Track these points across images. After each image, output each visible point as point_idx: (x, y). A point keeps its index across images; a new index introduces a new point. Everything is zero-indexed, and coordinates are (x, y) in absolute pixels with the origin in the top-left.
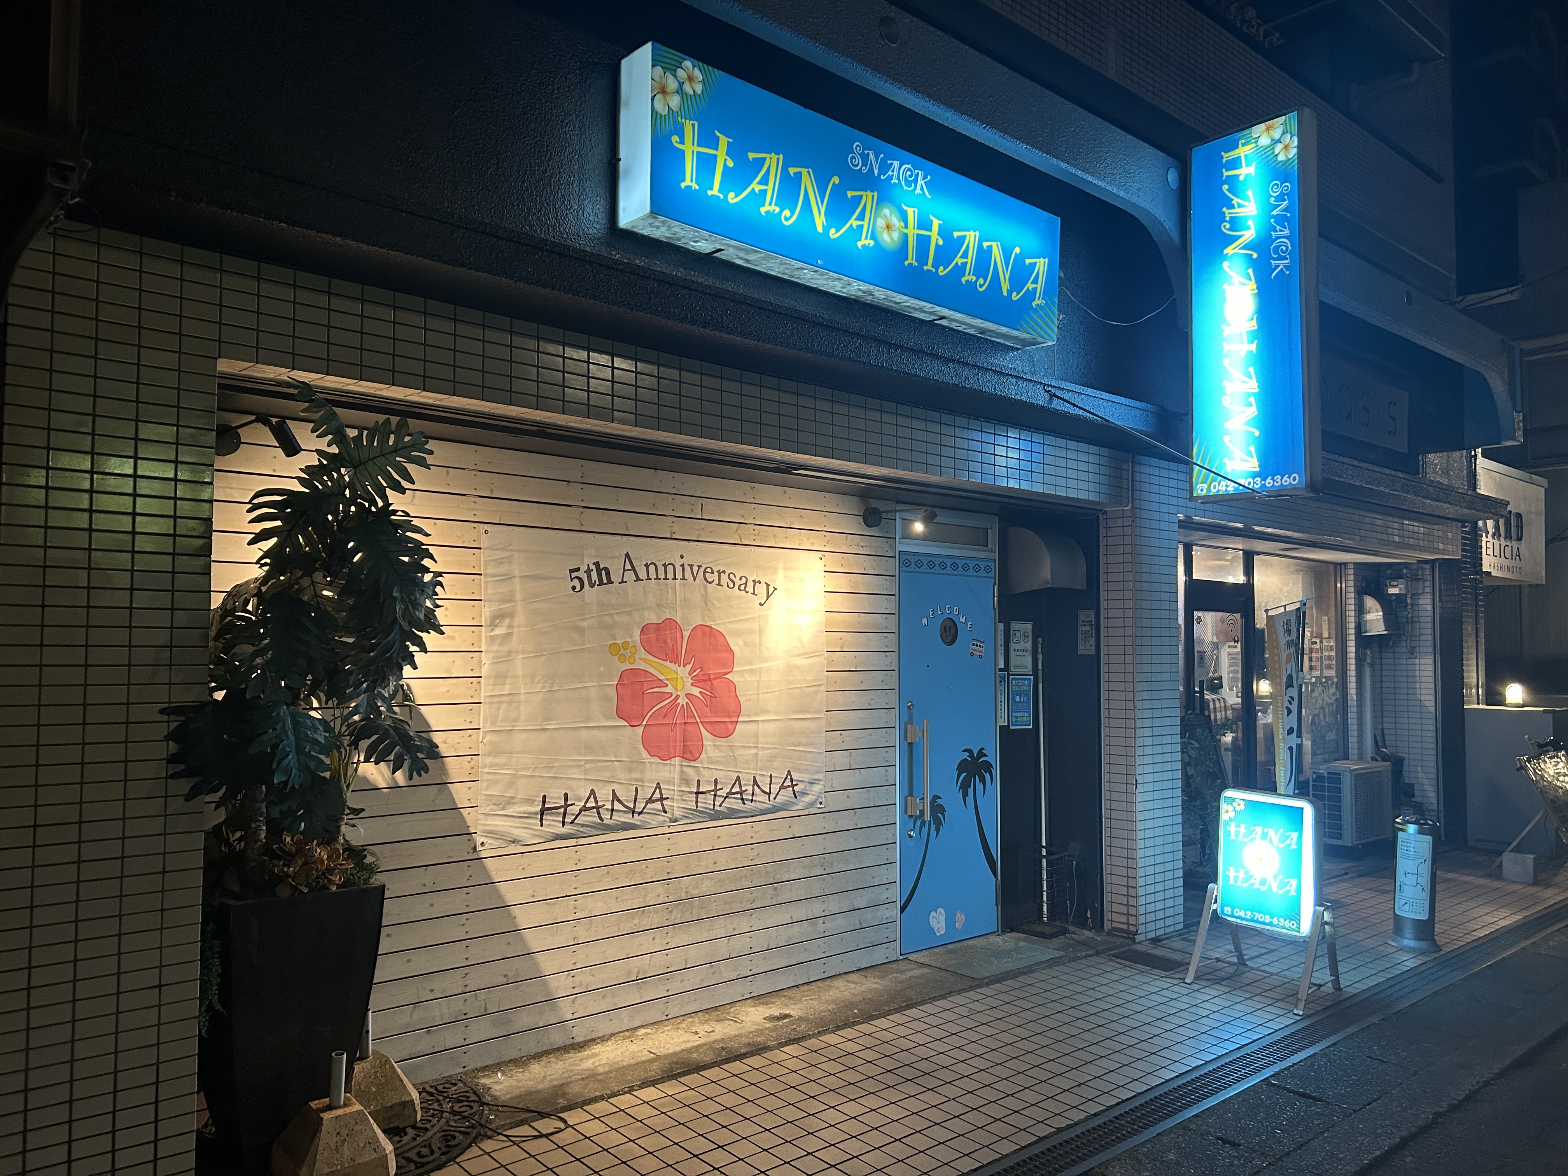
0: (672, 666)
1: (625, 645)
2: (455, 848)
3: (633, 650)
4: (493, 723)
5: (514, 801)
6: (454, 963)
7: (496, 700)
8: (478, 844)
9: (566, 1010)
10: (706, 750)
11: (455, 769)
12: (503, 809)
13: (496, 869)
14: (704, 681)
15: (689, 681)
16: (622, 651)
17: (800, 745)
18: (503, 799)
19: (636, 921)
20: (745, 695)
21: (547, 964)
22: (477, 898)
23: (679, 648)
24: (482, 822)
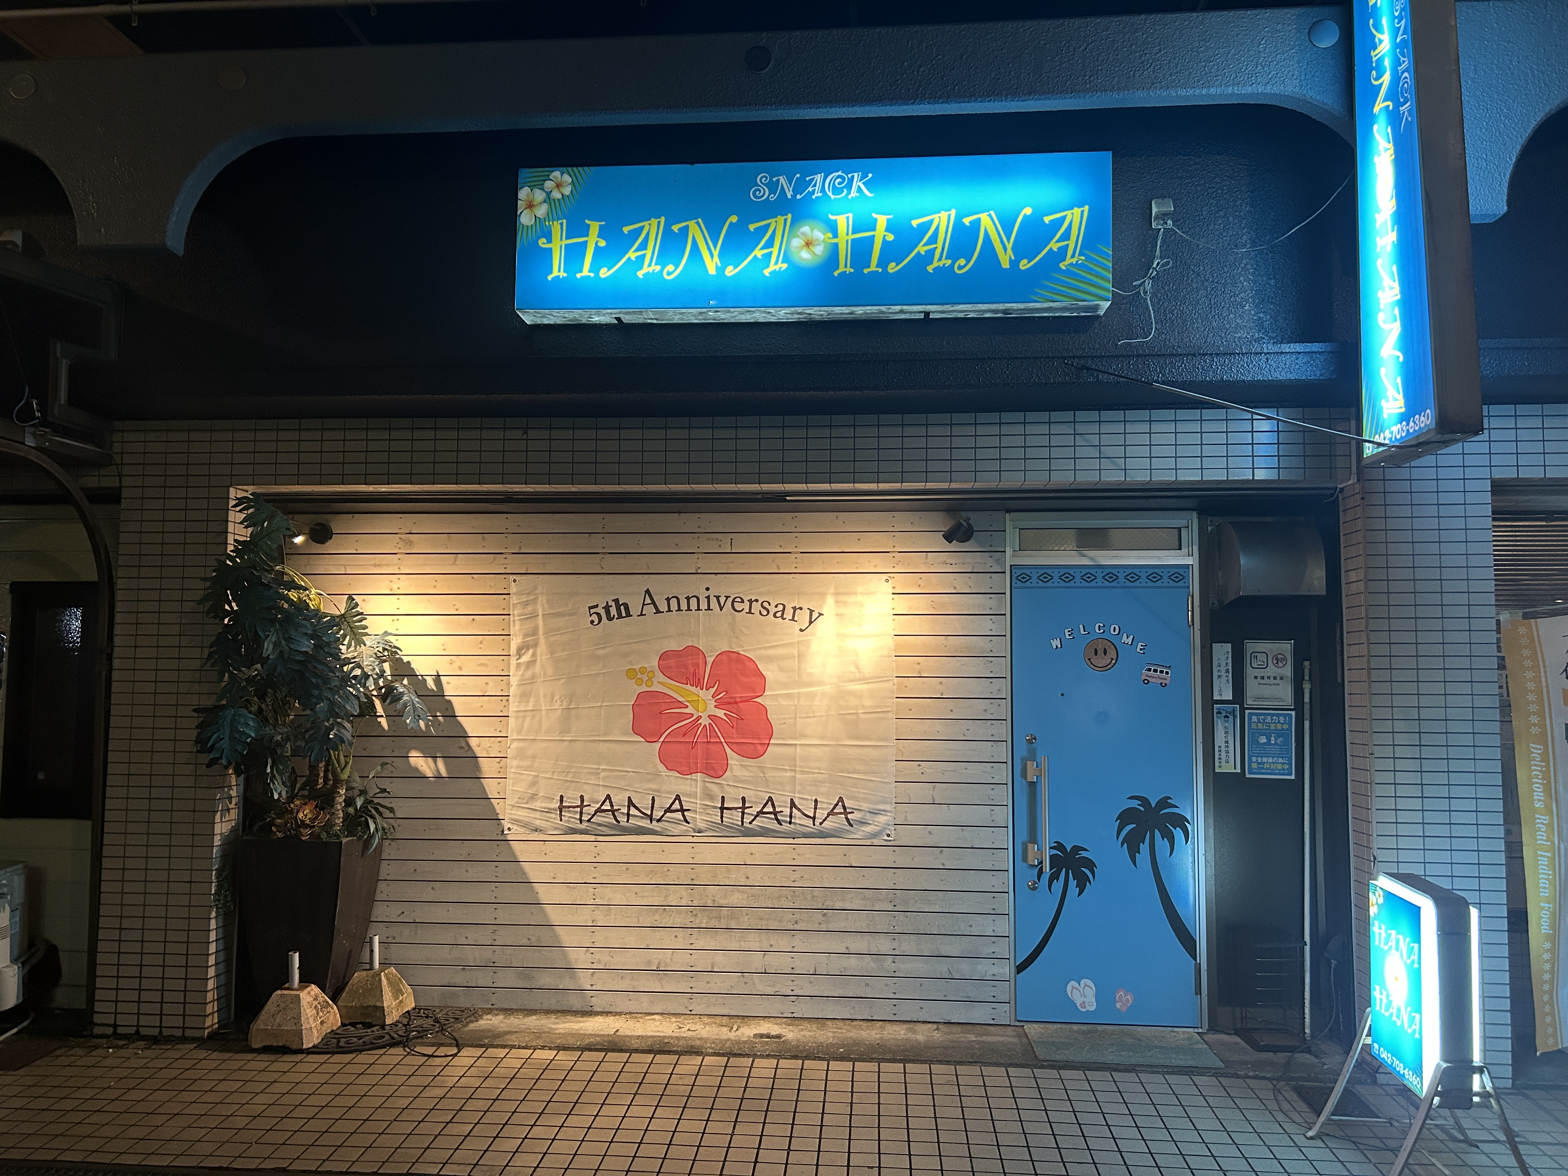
0: (693, 689)
1: (643, 670)
2: (486, 829)
3: (651, 675)
4: (519, 732)
5: (536, 797)
6: (484, 920)
7: (521, 714)
8: (506, 828)
9: (585, 980)
10: (731, 769)
11: (487, 767)
12: (526, 803)
13: (521, 851)
14: (730, 703)
15: (713, 703)
16: (639, 676)
17: (856, 772)
18: (527, 795)
19: (657, 917)
20: (779, 719)
21: (566, 937)
22: (504, 872)
23: (701, 672)
24: (509, 812)
